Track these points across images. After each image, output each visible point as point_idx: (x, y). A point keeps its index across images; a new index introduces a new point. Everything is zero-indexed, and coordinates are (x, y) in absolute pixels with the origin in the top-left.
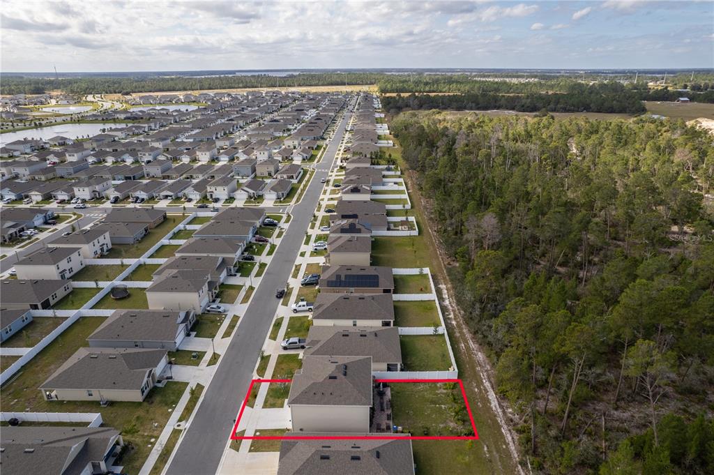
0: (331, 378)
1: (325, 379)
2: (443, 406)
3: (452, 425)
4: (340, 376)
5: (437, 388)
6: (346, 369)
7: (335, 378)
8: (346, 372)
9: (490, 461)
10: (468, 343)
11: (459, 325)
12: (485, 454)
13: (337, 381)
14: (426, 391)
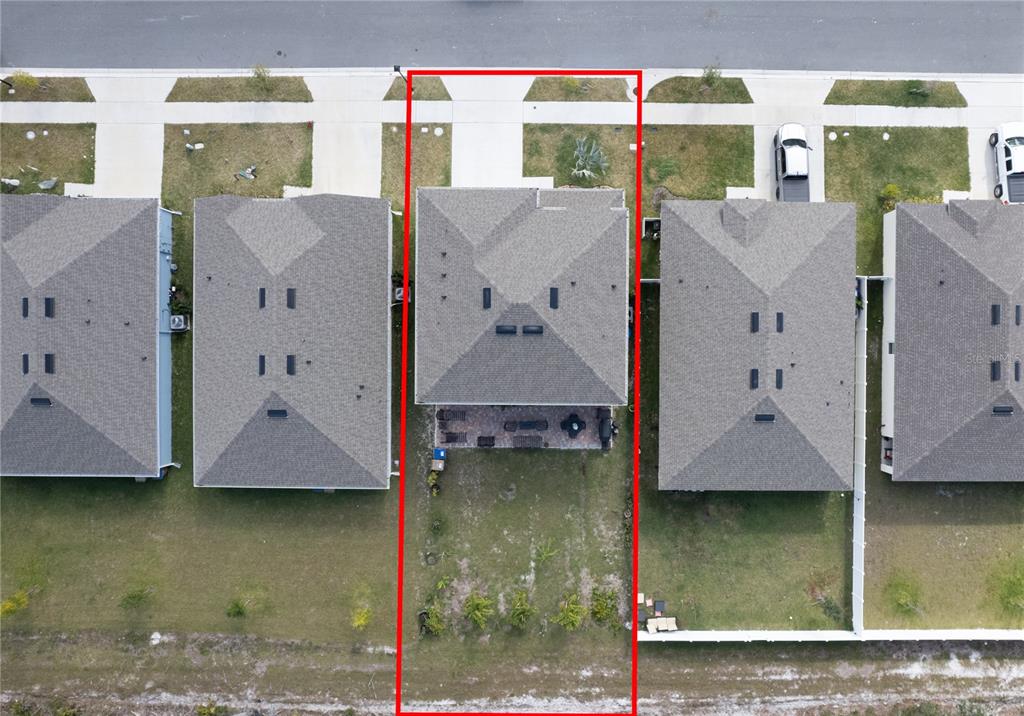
0: (487, 292)
1: (482, 277)
2: (531, 577)
3: (466, 589)
4: (492, 318)
5: (599, 573)
6: (527, 332)
7: (487, 304)
8: (512, 332)
9: (355, 652)
10: (795, 693)
11: (899, 683)
12: (375, 645)
13: (477, 310)
14: (587, 542)
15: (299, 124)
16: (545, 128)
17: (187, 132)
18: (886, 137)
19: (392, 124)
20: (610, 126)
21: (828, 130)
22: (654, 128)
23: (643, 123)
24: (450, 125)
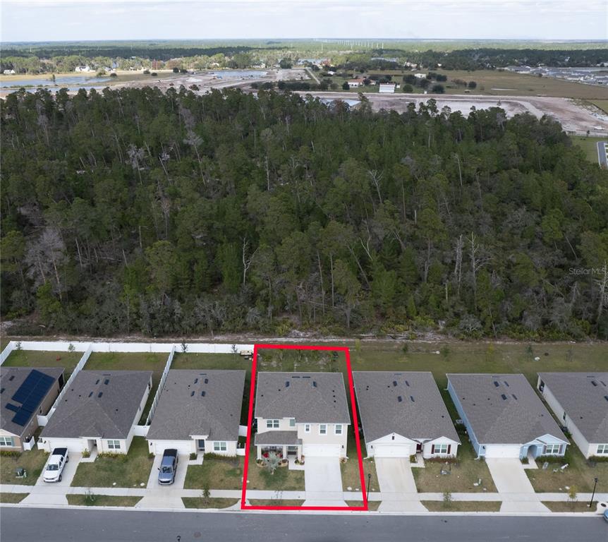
15: (424, 492)
16: (294, 489)
17: (485, 489)
18: (114, 484)
19: (375, 491)
20: (259, 490)
21: (145, 487)
22: (236, 488)
23: (241, 491)
24: (344, 491)
